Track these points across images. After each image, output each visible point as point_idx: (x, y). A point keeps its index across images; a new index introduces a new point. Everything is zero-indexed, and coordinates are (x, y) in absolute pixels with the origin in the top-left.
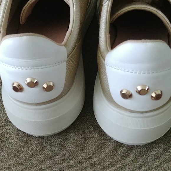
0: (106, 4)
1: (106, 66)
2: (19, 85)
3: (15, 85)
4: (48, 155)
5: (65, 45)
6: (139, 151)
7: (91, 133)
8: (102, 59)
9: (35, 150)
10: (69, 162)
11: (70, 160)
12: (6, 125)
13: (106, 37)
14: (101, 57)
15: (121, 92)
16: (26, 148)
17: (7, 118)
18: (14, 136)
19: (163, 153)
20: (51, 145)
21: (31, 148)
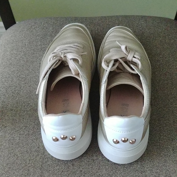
0: (104, 85)
1: (105, 126)
2: (56, 138)
3: (54, 138)
4: (71, 171)
5: (81, 114)
6: (126, 167)
7: (96, 156)
8: (102, 120)
9: (64, 168)
10: (84, 175)
11: (85, 174)
12: (44, 153)
13: (104, 106)
14: (101, 118)
15: (113, 140)
16: (58, 167)
17: (44, 148)
18: (50, 160)
19: (140, 167)
20: (73, 165)
21: (61, 167)
